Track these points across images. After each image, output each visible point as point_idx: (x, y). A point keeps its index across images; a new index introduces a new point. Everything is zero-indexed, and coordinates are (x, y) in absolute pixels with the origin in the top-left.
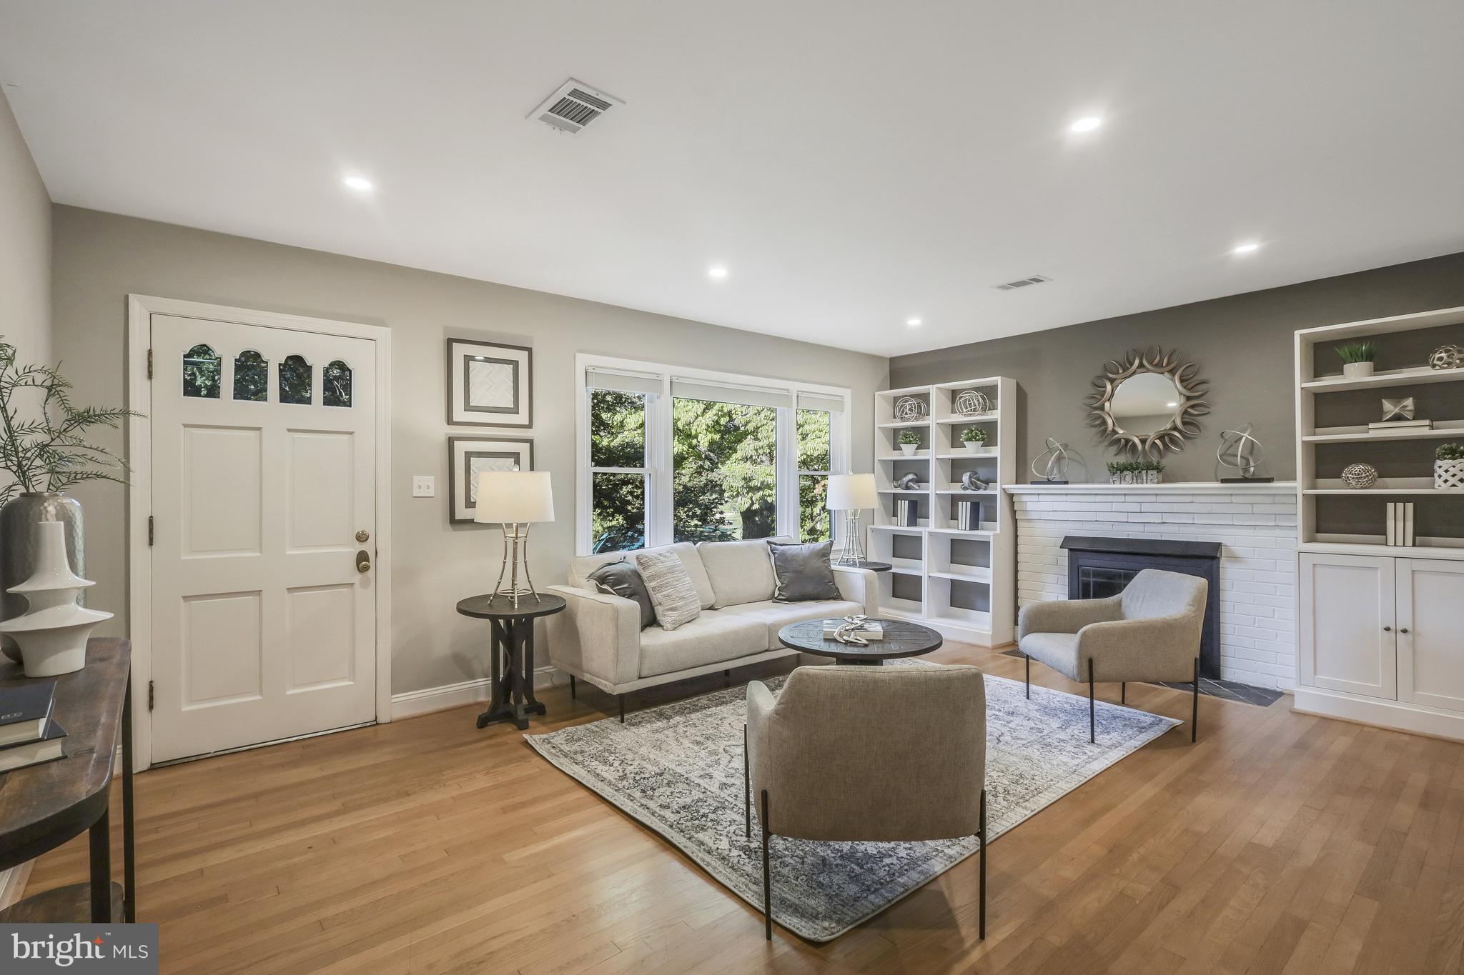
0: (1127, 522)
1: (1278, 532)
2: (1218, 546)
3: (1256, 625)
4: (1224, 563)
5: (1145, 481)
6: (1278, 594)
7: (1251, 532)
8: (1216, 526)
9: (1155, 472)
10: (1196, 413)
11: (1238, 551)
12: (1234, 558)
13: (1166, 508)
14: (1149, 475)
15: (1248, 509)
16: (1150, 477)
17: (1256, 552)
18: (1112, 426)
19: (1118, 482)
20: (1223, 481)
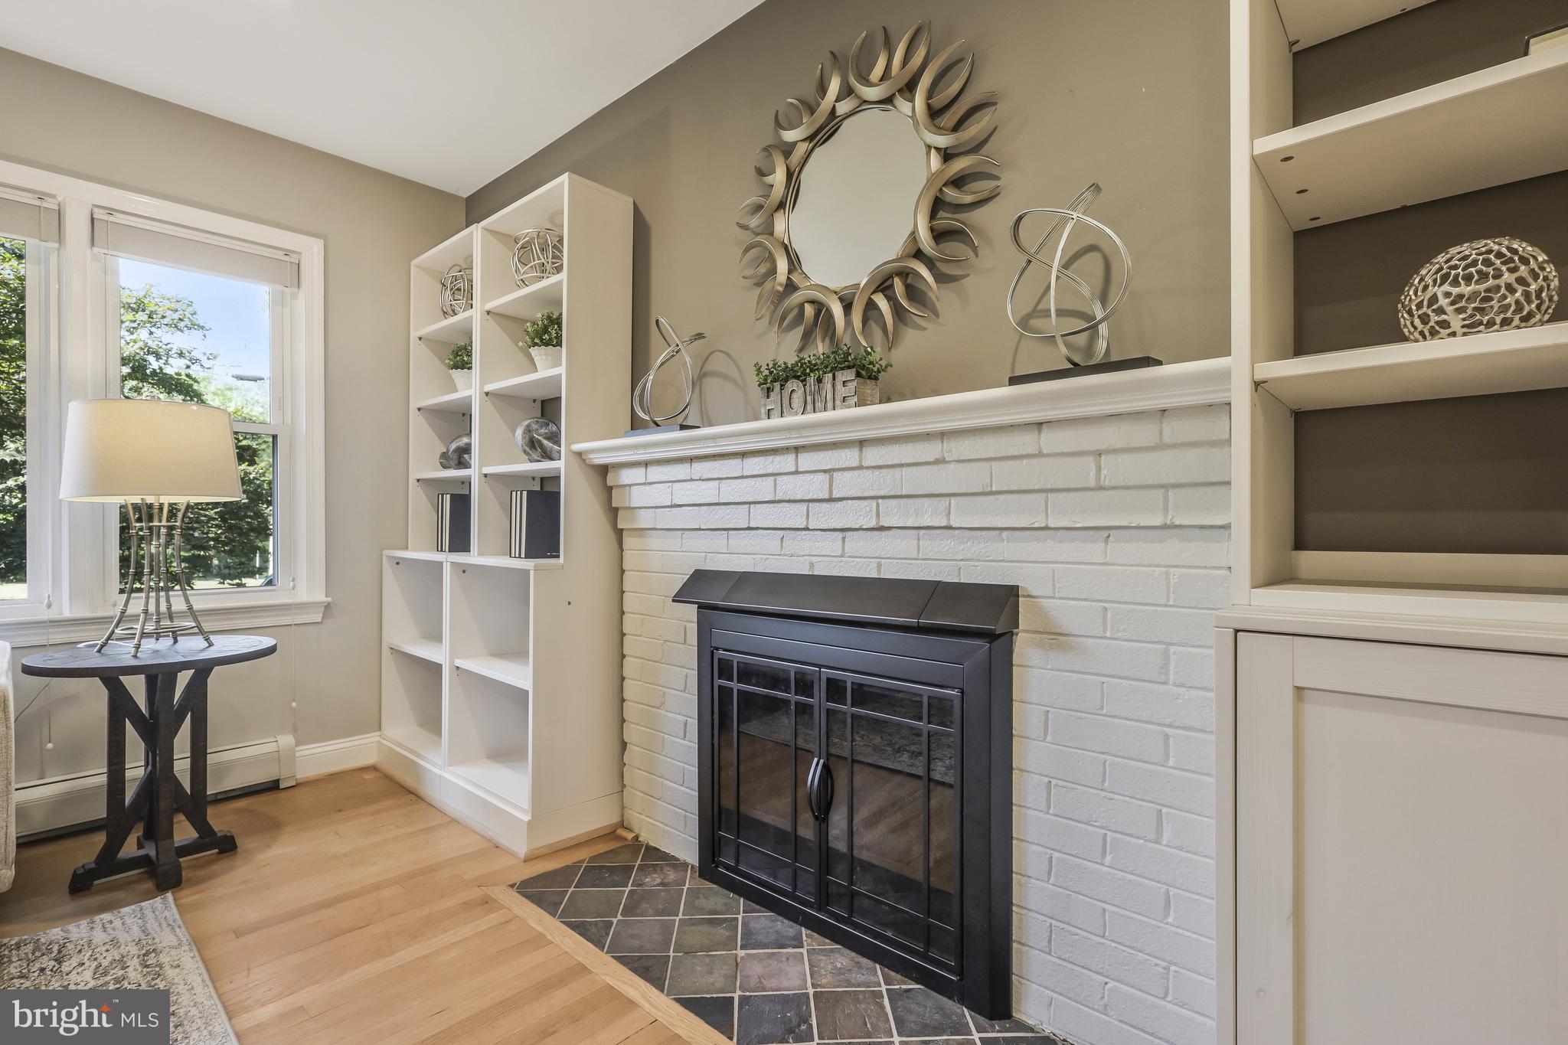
0: (807, 529)
1: (1172, 548)
2: (1006, 597)
3: (1108, 859)
4: (1025, 648)
5: (830, 405)
6: (1171, 763)
7: (1094, 550)
8: (1005, 534)
9: (850, 375)
10: (968, 199)
11: (1065, 613)
12: (1055, 637)
13: (885, 482)
14: (839, 386)
15: (1085, 471)
16: (841, 391)
17: (1109, 615)
18: (786, 270)
19: (776, 412)
20: (1014, 381)
